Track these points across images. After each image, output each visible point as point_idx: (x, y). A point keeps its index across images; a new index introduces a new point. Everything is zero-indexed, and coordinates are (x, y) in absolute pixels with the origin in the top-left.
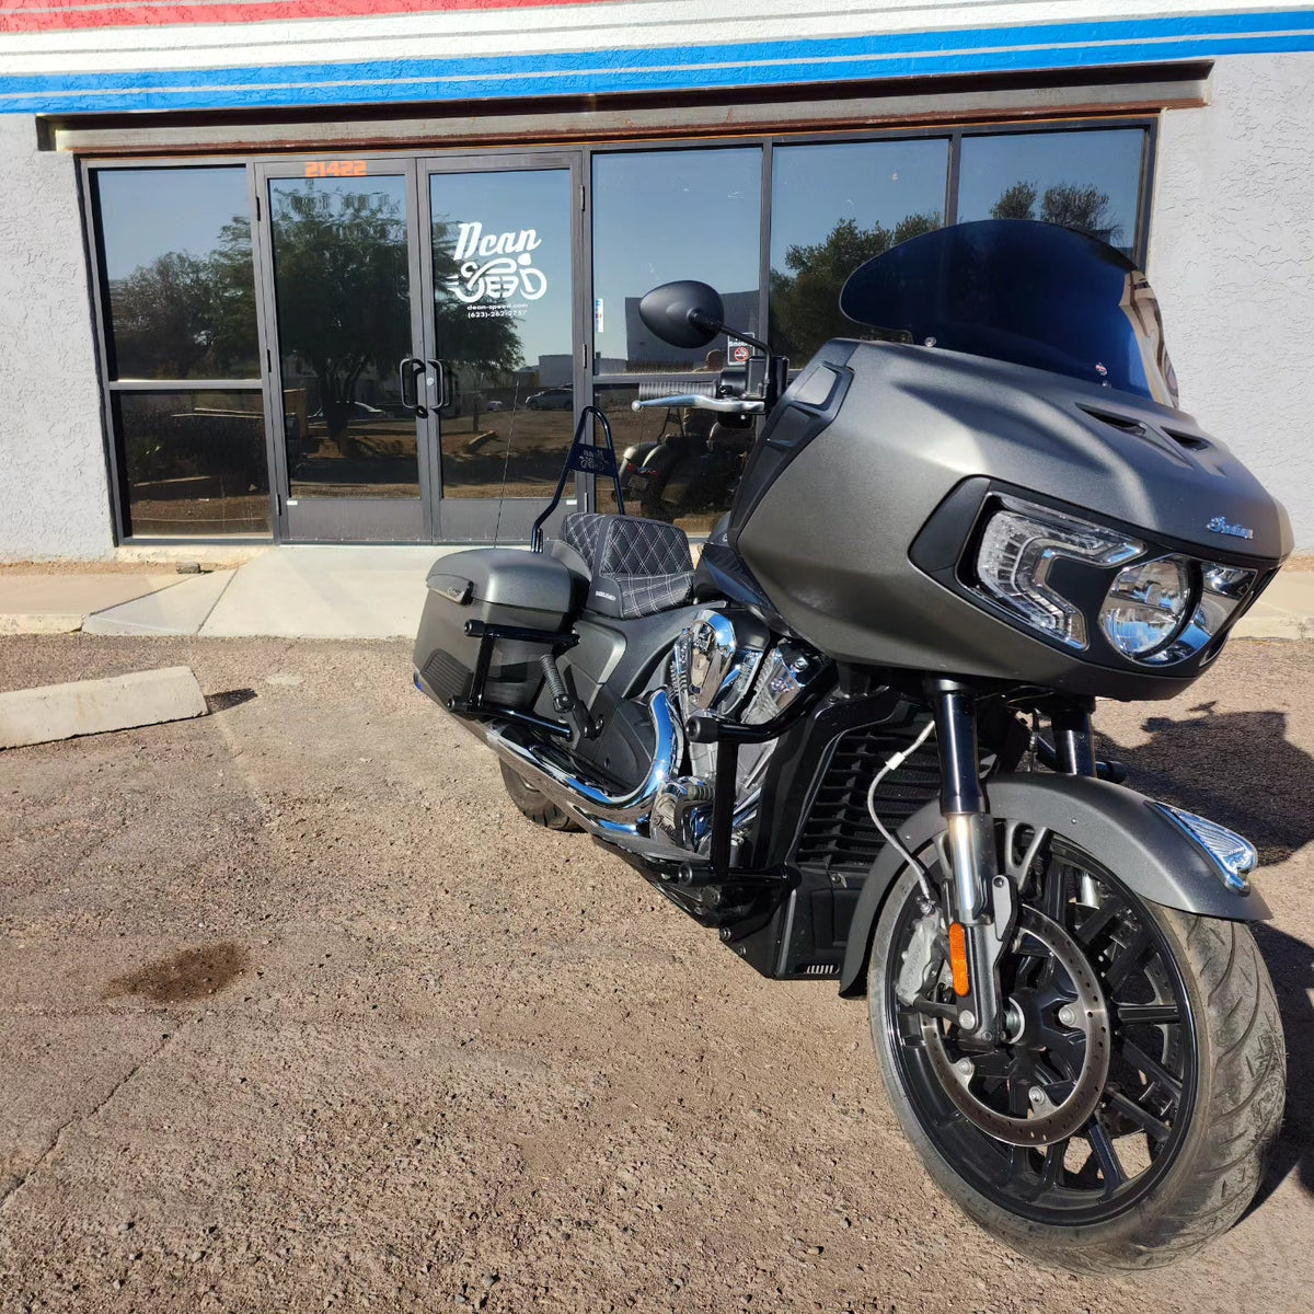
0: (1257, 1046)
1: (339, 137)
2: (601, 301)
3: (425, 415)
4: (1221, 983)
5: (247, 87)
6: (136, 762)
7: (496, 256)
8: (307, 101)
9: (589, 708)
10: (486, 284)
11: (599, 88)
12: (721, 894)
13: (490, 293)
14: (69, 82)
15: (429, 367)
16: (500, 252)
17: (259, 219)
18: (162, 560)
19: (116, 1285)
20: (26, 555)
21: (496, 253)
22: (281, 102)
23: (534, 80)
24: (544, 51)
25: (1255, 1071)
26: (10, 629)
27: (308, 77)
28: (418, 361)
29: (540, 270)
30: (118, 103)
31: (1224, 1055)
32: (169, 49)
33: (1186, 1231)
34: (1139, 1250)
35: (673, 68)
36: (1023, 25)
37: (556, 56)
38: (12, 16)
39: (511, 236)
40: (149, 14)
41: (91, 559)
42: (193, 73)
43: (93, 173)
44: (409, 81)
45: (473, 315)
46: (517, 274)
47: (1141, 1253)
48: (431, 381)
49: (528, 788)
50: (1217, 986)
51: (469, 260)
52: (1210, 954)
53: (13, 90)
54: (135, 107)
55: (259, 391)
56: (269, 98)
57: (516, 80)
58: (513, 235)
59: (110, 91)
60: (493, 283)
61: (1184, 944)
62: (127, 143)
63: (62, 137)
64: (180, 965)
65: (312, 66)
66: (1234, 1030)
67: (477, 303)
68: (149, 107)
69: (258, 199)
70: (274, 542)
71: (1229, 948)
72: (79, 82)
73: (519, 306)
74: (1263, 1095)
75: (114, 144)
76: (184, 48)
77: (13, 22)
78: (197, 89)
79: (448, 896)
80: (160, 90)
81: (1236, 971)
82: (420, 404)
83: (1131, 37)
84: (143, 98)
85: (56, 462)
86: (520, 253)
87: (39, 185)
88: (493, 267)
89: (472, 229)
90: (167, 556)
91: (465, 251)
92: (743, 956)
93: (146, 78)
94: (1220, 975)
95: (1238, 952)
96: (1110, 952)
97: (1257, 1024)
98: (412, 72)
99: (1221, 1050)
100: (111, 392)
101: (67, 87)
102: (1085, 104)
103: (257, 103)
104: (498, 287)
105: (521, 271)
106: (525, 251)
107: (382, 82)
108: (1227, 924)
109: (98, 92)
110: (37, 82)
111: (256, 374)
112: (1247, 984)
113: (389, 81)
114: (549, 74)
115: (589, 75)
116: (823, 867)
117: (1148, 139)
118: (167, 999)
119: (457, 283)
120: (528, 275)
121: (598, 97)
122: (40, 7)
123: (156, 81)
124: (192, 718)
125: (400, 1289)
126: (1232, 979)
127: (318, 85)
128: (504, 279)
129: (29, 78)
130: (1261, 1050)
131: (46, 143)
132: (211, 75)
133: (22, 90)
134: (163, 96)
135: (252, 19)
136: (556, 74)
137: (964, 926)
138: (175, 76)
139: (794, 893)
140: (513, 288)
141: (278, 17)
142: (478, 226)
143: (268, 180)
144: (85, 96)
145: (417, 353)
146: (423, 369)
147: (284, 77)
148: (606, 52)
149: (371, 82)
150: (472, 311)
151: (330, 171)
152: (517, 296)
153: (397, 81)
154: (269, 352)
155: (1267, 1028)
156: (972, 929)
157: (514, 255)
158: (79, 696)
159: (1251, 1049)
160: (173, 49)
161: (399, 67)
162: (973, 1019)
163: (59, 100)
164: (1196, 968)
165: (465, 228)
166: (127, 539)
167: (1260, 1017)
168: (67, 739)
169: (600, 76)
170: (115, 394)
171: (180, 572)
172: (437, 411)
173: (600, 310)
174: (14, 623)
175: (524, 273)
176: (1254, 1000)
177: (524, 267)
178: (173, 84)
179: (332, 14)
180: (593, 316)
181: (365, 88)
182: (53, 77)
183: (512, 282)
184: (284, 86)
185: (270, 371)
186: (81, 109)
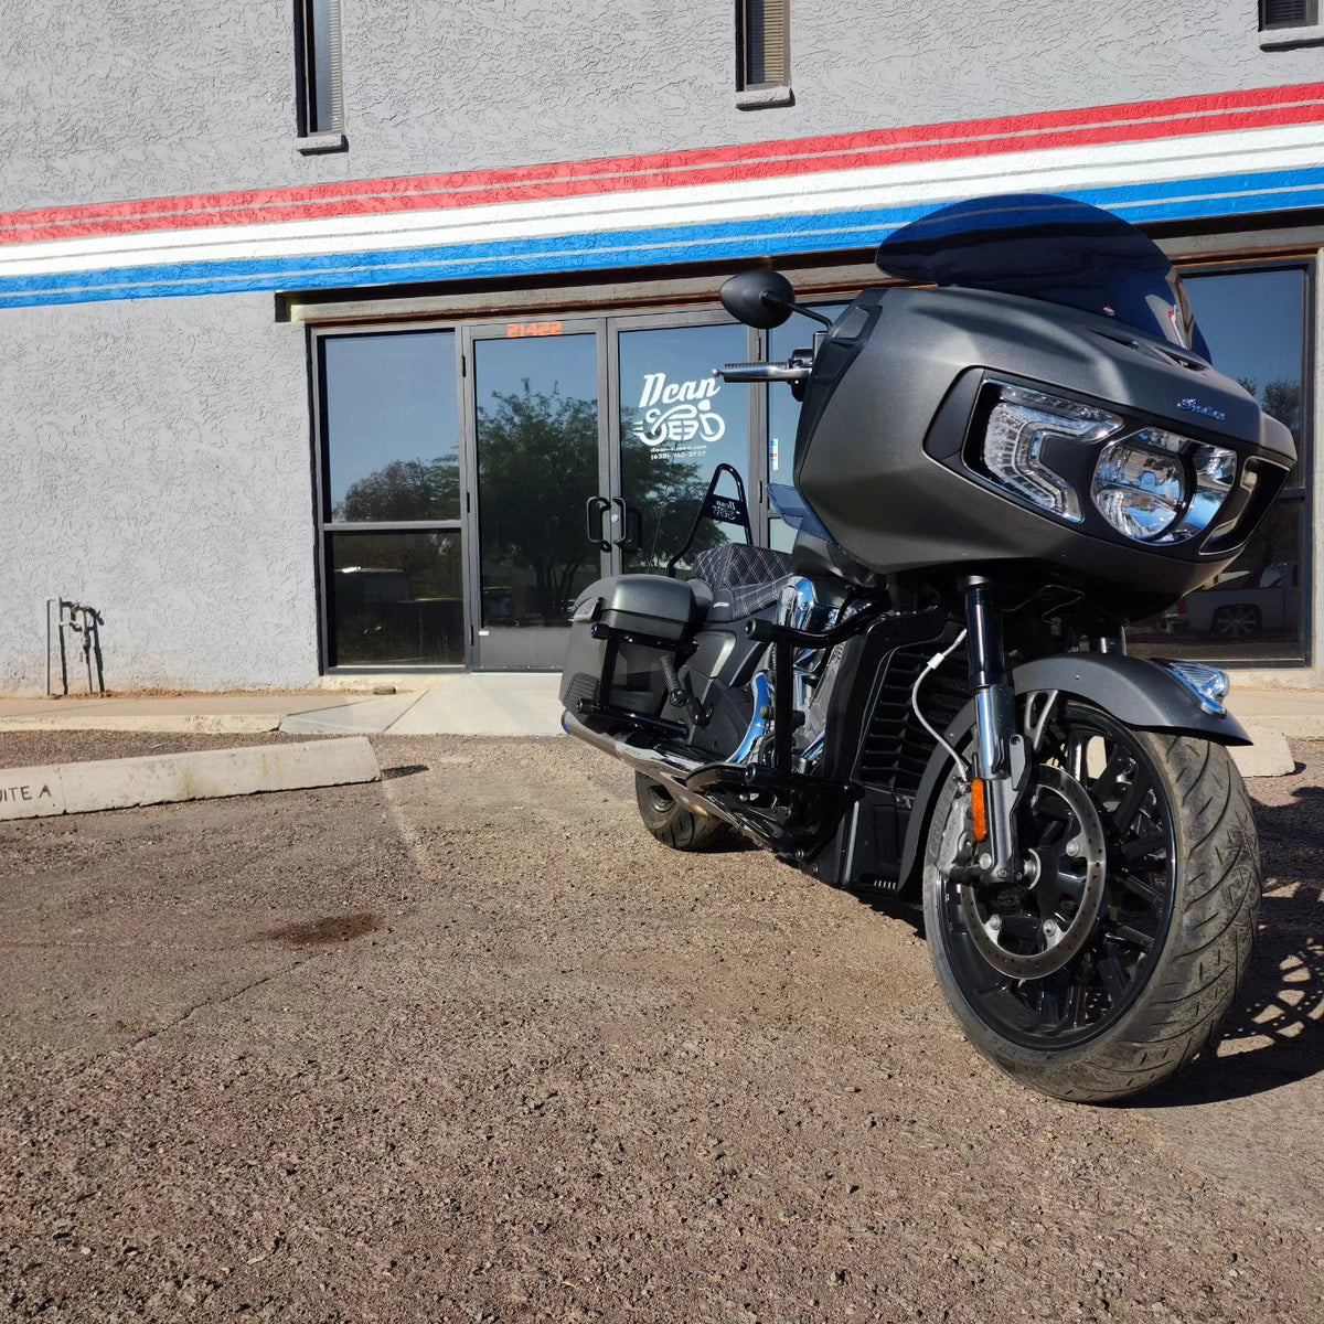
0: (1225, 837)
1: (538, 302)
2: (776, 441)
3: (609, 549)
4: (1193, 786)
5: (458, 262)
6: (310, 809)
7: (678, 402)
8: (512, 272)
9: (702, 702)
10: (668, 428)
11: (774, 250)
12: (792, 810)
13: (672, 436)
14: (306, 263)
15: (613, 504)
16: (682, 399)
17: (464, 376)
18: (362, 688)
19: (222, 1088)
20: (239, 684)
21: (678, 400)
22: (487, 273)
23: (715, 246)
24: (724, 219)
25: (1223, 859)
26: (214, 728)
27: (512, 251)
28: (604, 500)
29: (720, 415)
30: (346, 280)
31: (1197, 846)
32: (393, 232)
33: (1171, 1019)
34: (1135, 1047)
35: (843, 230)
36: (1176, 180)
37: (734, 224)
38: (260, 210)
39: (692, 385)
40: (377, 204)
41: (298, 687)
42: (413, 251)
43: (322, 340)
44: (602, 250)
45: (656, 457)
46: (697, 418)
47: (1136, 1050)
48: (615, 518)
49: (658, 811)
50: (1191, 790)
51: (653, 407)
52: (1186, 764)
53: (257, 271)
54: (361, 282)
55: (458, 530)
56: (478, 270)
57: (699, 246)
58: (695, 383)
59: (340, 270)
60: (674, 427)
61: (1163, 758)
62: (353, 313)
63: (297, 310)
64: (321, 925)
65: (517, 241)
66: (1204, 824)
67: (660, 446)
68: (372, 282)
69: (464, 358)
70: (466, 671)
71: (1203, 758)
72: (313, 263)
73: (699, 448)
74: (1232, 881)
75: (339, 315)
76: (405, 230)
77: (260, 215)
78: (415, 265)
79: (574, 889)
80: (384, 267)
81: (1208, 776)
82: (604, 539)
83: (1283, 186)
84: (367, 274)
85: (272, 597)
86: (700, 400)
87: (274, 351)
88: (675, 413)
89: (656, 379)
90: (367, 684)
91: (649, 400)
92: (815, 875)
93: (371, 257)
94: (1193, 780)
95: (1211, 762)
96: (1135, 827)
97: (1226, 819)
98: (604, 243)
99: (1193, 843)
100: (325, 532)
101: (304, 268)
102: (1241, 249)
103: (467, 275)
104: (680, 430)
105: (701, 416)
106: (705, 397)
107: (577, 253)
108: (1204, 742)
109: (330, 271)
110: (277, 264)
111: (456, 515)
112: (1218, 787)
113: (585, 251)
114: (728, 240)
115: (766, 240)
116: (888, 789)
117: (1308, 278)
118: (303, 943)
119: (641, 429)
120: (707, 419)
121: (772, 258)
122: (284, 201)
123: (380, 259)
124: (366, 782)
125: (467, 1098)
126: (1204, 783)
127: (522, 257)
128: (686, 423)
129: (271, 261)
130: (1230, 841)
131: (282, 315)
132: (429, 252)
133: (265, 271)
134: (385, 273)
135: (466, 205)
136: (735, 239)
137: (984, 781)
138: (396, 255)
139: (857, 804)
140: (693, 431)
141: (488, 201)
142: (662, 377)
143: (474, 341)
144: (318, 275)
145: (603, 493)
146: (608, 507)
147: (491, 252)
148: (781, 218)
149: (568, 253)
150: (655, 453)
151: (529, 332)
152: (697, 439)
153: (590, 251)
154: (468, 494)
155: (1238, 824)
156: (991, 783)
157: (695, 402)
158: (264, 756)
159: (1219, 840)
160: (396, 231)
161: (593, 239)
162: (990, 861)
163: (294, 279)
164: (1172, 776)
165: (650, 378)
166: (331, 668)
167: (1229, 814)
168: (251, 794)
169: (775, 239)
170: (328, 534)
171: (376, 693)
172: (620, 545)
173: (775, 449)
174: (219, 723)
175: (703, 417)
176: (1224, 800)
177: (704, 412)
178: (395, 261)
179: (536, 197)
180: (769, 455)
181: (561, 258)
182: (293, 259)
183: (692, 426)
184: (490, 259)
185: (469, 511)
186: (315, 285)
